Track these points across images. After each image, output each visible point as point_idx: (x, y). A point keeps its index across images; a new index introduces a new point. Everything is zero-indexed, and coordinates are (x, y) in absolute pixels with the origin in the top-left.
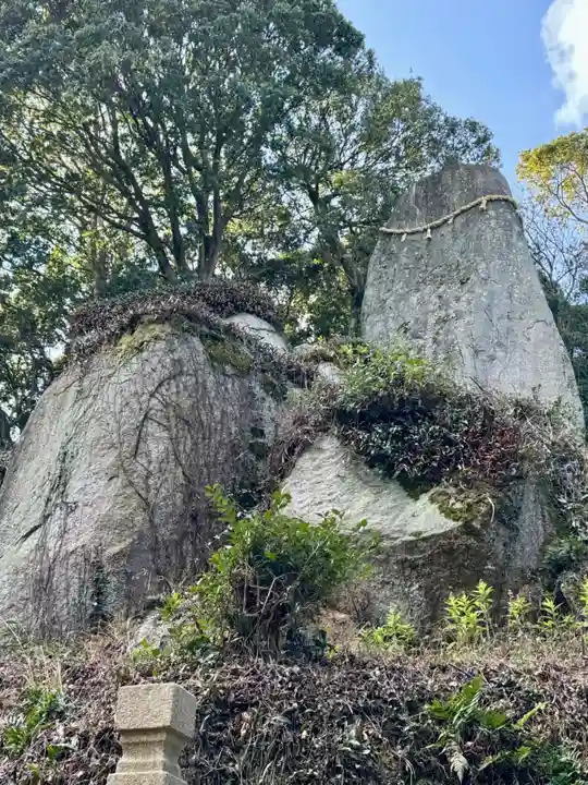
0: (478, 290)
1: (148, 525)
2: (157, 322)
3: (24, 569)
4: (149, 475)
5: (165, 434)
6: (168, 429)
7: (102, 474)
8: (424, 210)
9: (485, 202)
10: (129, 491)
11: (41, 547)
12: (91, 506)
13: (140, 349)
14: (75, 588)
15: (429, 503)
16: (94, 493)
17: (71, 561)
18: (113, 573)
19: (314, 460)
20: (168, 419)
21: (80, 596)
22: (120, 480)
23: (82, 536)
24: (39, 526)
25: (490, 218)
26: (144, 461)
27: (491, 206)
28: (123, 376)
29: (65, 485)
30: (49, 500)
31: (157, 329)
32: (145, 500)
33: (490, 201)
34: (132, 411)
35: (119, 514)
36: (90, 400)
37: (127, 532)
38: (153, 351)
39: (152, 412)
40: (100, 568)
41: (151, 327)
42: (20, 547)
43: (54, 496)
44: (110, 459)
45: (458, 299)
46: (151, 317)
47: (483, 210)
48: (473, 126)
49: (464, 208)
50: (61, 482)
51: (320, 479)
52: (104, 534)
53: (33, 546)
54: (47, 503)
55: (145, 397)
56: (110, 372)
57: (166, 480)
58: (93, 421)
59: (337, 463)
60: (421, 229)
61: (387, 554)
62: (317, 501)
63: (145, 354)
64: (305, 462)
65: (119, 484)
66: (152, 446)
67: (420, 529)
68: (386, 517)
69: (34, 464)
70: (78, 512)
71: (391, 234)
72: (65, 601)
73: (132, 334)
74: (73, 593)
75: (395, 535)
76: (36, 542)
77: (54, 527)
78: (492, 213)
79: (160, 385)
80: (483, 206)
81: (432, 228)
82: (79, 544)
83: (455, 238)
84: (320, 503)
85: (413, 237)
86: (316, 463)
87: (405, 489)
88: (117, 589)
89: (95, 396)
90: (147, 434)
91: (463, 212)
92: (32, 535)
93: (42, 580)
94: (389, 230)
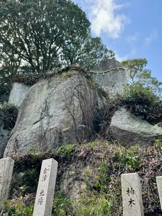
0: (117, 89)
1: (74, 124)
2: (75, 70)
3: (35, 133)
4: (74, 110)
5: (78, 100)
6: (78, 98)
7: (61, 108)
8: (102, 68)
9: (118, 68)
10: (69, 114)
11: (41, 126)
12: (57, 116)
13: (70, 76)
14: (53, 139)
15: (158, 127)
16: (59, 113)
17: (52, 131)
18: (66, 136)
19: (119, 113)
20: (79, 96)
21: (55, 141)
22: (66, 110)
23: (55, 124)
24: (39, 121)
25: (120, 73)
26: (73, 106)
27: (120, 70)
28: (65, 83)
29: (48, 110)
30: (42, 114)
31: (75, 72)
32: (73, 117)
33: (119, 68)
34: (69, 92)
35: (67, 120)
36: (53, 88)
37: (69, 125)
38: (74, 77)
39: (75, 93)
40: (61, 134)
41: (73, 71)
42: (33, 126)
43: (44, 113)
44: (63, 104)
45: (111, 90)
46: (73, 68)
47: (118, 70)
48: (111, 52)
49: (113, 69)
50: (46, 109)
51: (122, 118)
52: (62, 124)
53: (38, 126)
54: (41, 115)
55: (73, 89)
56: (61, 81)
57: (78, 112)
58: (56, 94)
59: (126, 114)
60: (101, 72)
61: (148, 139)
62: (124, 123)
63: (72, 78)
64: (117, 113)
65: (66, 111)
66: (75, 102)
67: (158, 133)
68: (146, 129)
69: (34, 104)
70: (53, 118)
71: (93, 73)
72: (50, 142)
73: (67, 72)
74: (53, 140)
75: (151, 134)
76: (39, 125)
77: (45, 121)
78: (120, 71)
79: (77, 86)
80: (118, 69)
81: (104, 73)
82: (54, 126)
83: (111, 76)
84: (124, 124)
85: (99, 74)
86: (120, 114)
87: (149, 123)
88: (66, 141)
89: (55, 88)
90: (73, 99)
91: (113, 70)
92: (37, 123)
93: (42, 136)
94: (92, 72)
